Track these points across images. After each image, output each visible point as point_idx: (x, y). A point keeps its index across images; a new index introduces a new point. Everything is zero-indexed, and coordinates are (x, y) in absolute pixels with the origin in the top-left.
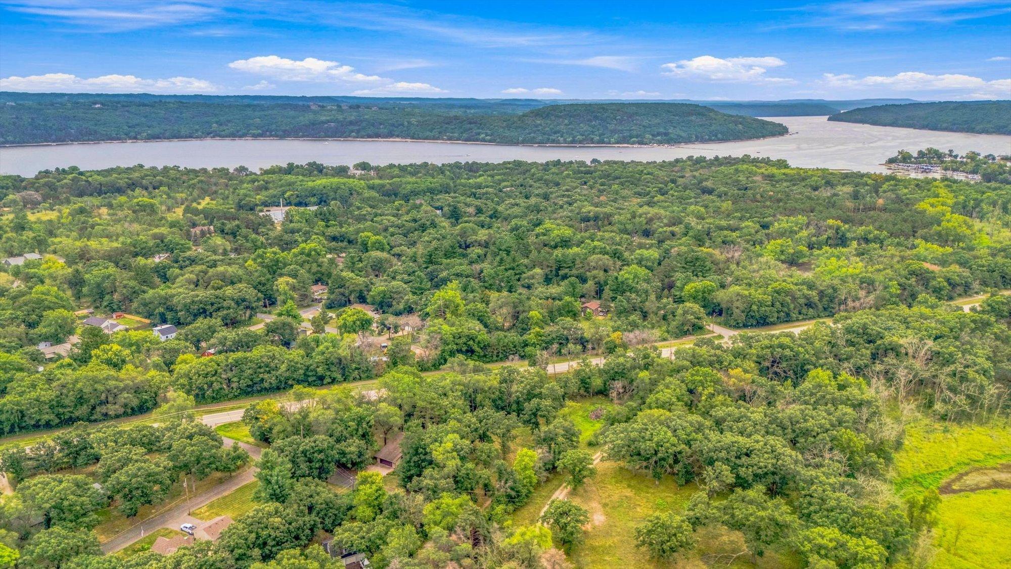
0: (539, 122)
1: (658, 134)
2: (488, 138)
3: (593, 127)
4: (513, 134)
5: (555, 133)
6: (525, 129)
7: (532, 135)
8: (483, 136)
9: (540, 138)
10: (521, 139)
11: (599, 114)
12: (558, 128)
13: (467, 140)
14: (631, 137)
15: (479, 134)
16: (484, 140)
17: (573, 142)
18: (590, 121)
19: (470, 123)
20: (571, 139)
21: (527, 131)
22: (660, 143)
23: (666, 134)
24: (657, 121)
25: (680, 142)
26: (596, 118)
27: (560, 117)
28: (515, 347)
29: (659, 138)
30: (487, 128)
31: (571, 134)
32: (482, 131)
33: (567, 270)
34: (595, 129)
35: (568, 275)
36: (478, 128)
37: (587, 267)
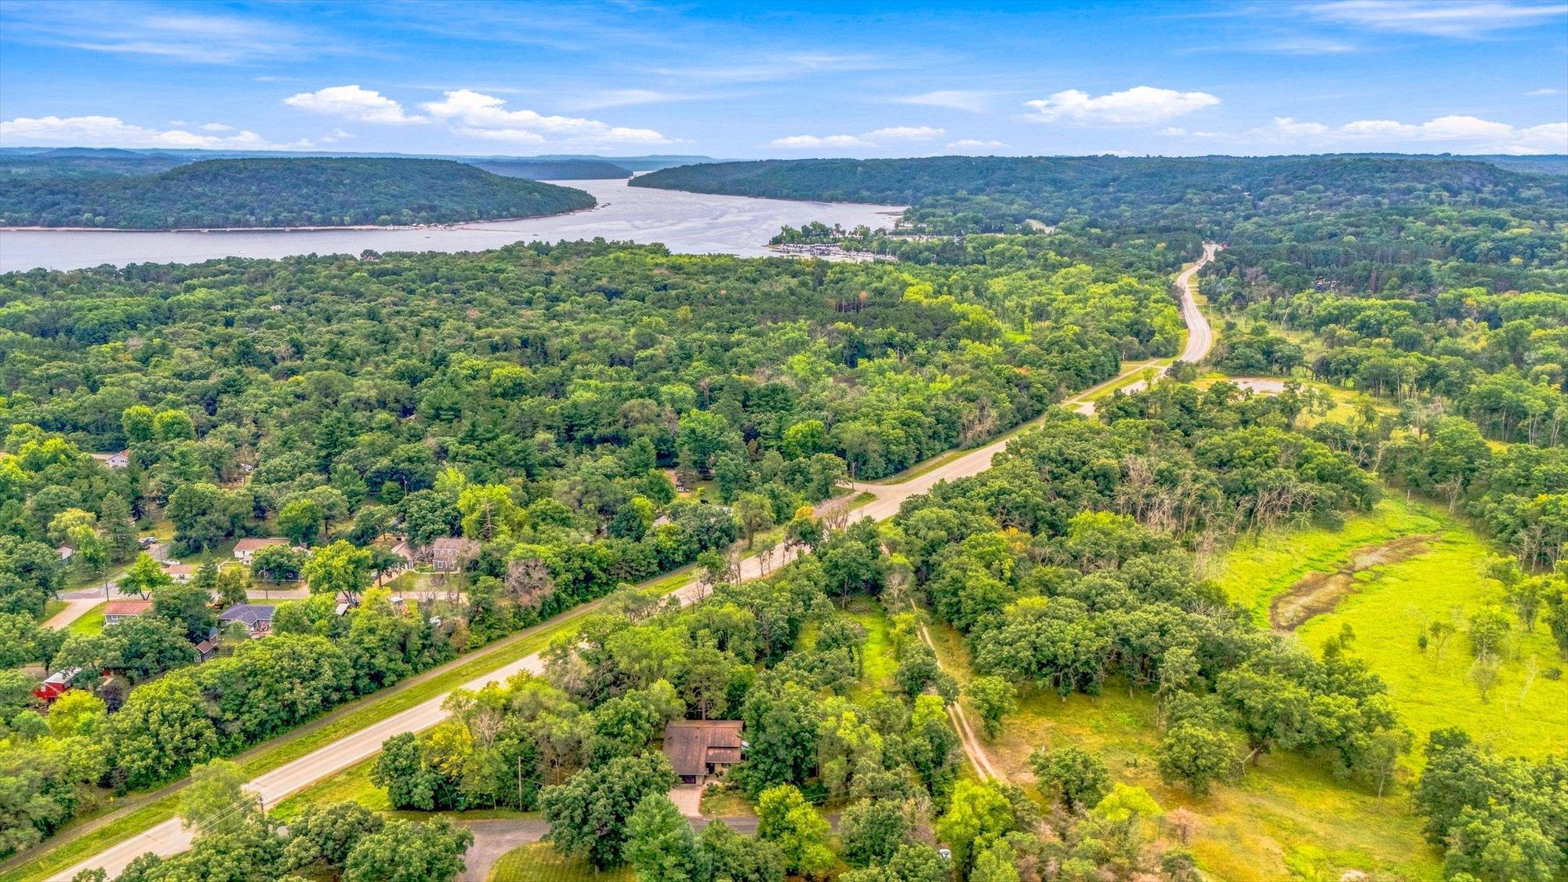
0: (199, 189)
1: (420, 208)
2: (101, 218)
3: (307, 197)
5: (237, 208)
6: (175, 203)
7: (193, 212)
8: (87, 215)
10: (171, 220)
11: (311, 177)
12: (241, 199)
13: (54, 224)
14: (378, 214)
15: (77, 212)
16: (90, 224)
17: (275, 222)
18: (298, 187)
19: (52, 193)
20: (270, 218)
21: (179, 205)
22: (428, 222)
24: (412, 186)
25: (457, 221)
26: (308, 182)
27: (241, 180)
28: (646, 557)
29: (423, 214)
30: (94, 201)
31: (268, 210)
32: (84, 208)
33: (589, 430)
34: (310, 202)
35: (595, 437)
36: (73, 202)
37: (622, 421)
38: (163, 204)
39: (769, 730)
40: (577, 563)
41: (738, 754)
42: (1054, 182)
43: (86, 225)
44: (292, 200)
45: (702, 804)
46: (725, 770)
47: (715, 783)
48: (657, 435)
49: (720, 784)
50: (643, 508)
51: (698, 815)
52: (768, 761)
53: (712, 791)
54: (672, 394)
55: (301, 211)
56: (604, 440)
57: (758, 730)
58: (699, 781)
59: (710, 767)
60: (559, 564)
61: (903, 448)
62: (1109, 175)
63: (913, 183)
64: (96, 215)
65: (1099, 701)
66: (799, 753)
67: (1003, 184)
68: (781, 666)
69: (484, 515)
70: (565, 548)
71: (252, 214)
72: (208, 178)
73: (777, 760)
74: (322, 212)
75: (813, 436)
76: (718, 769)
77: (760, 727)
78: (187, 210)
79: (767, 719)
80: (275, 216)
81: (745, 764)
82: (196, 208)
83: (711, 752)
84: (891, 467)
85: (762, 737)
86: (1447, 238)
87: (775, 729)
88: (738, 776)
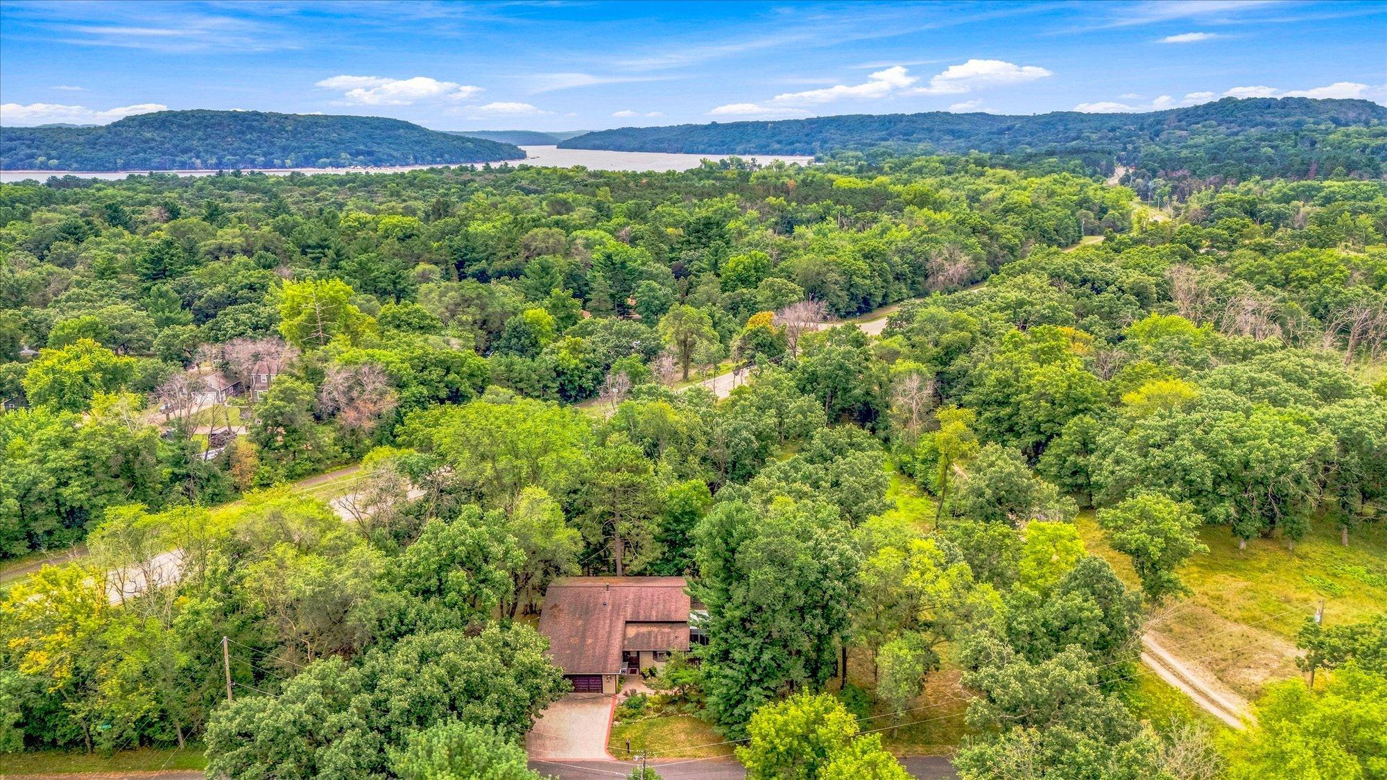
0: (149, 135)
1: (358, 153)
2: (55, 162)
3: (250, 142)
4: (102, 154)
5: (184, 151)
6: (125, 146)
8: (42, 159)
9: (157, 160)
10: (120, 162)
11: (255, 123)
12: (187, 144)
14: (319, 157)
15: (32, 156)
16: (44, 167)
18: (243, 133)
19: (11, 139)
20: (215, 161)
21: (129, 149)
22: (365, 165)
23: (370, 153)
24: (350, 134)
26: (252, 129)
27: (188, 126)
29: (361, 158)
30: (49, 146)
31: (213, 153)
32: (39, 152)
33: (484, 264)
34: (254, 146)
35: (490, 272)
36: (29, 147)
37: (524, 254)
38: (114, 148)
39: (754, 575)
40: (436, 373)
41: (683, 634)
42: (952, 132)
43: (40, 168)
44: (236, 144)
45: (614, 733)
46: (660, 666)
47: (641, 689)
48: (567, 269)
49: (650, 693)
50: (538, 322)
51: (603, 756)
52: (754, 643)
53: (635, 707)
54: (587, 239)
55: (245, 154)
56: (499, 275)
57: (727, 580)
58: (609, 687)
59: (631, 660)
60: (407, 371)
61: (868, 282)
62: (1004, 126)
63: (820, 136)
64: (49, 159)
65: (1305, 548)
66: (818, 625)
67: (905, 135)
68: (761, 479)
69: (312, 319)
70: (419, 352)
71: (198, 157)
72: (156, 124)
73: (769, 641)
74: (265, 155)
75: (757, 269)
76: (646, 662)
77: (731, 573)
78: (136, 153)
79: (749, 553)
80: (220, 159)
81: (700, 651)
82: (145, 152)
83: (632, 631)
84: (854, 305)
85: (739, 593)
86: (1366, 146)
87: (769, 572)
88: (688, 675)
